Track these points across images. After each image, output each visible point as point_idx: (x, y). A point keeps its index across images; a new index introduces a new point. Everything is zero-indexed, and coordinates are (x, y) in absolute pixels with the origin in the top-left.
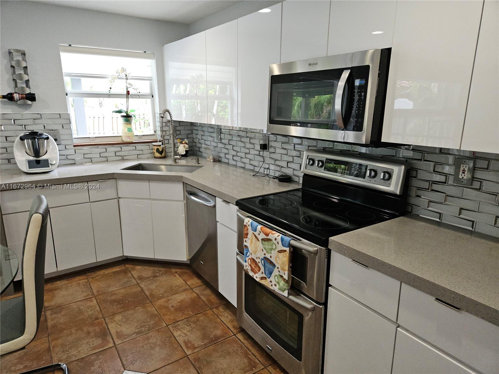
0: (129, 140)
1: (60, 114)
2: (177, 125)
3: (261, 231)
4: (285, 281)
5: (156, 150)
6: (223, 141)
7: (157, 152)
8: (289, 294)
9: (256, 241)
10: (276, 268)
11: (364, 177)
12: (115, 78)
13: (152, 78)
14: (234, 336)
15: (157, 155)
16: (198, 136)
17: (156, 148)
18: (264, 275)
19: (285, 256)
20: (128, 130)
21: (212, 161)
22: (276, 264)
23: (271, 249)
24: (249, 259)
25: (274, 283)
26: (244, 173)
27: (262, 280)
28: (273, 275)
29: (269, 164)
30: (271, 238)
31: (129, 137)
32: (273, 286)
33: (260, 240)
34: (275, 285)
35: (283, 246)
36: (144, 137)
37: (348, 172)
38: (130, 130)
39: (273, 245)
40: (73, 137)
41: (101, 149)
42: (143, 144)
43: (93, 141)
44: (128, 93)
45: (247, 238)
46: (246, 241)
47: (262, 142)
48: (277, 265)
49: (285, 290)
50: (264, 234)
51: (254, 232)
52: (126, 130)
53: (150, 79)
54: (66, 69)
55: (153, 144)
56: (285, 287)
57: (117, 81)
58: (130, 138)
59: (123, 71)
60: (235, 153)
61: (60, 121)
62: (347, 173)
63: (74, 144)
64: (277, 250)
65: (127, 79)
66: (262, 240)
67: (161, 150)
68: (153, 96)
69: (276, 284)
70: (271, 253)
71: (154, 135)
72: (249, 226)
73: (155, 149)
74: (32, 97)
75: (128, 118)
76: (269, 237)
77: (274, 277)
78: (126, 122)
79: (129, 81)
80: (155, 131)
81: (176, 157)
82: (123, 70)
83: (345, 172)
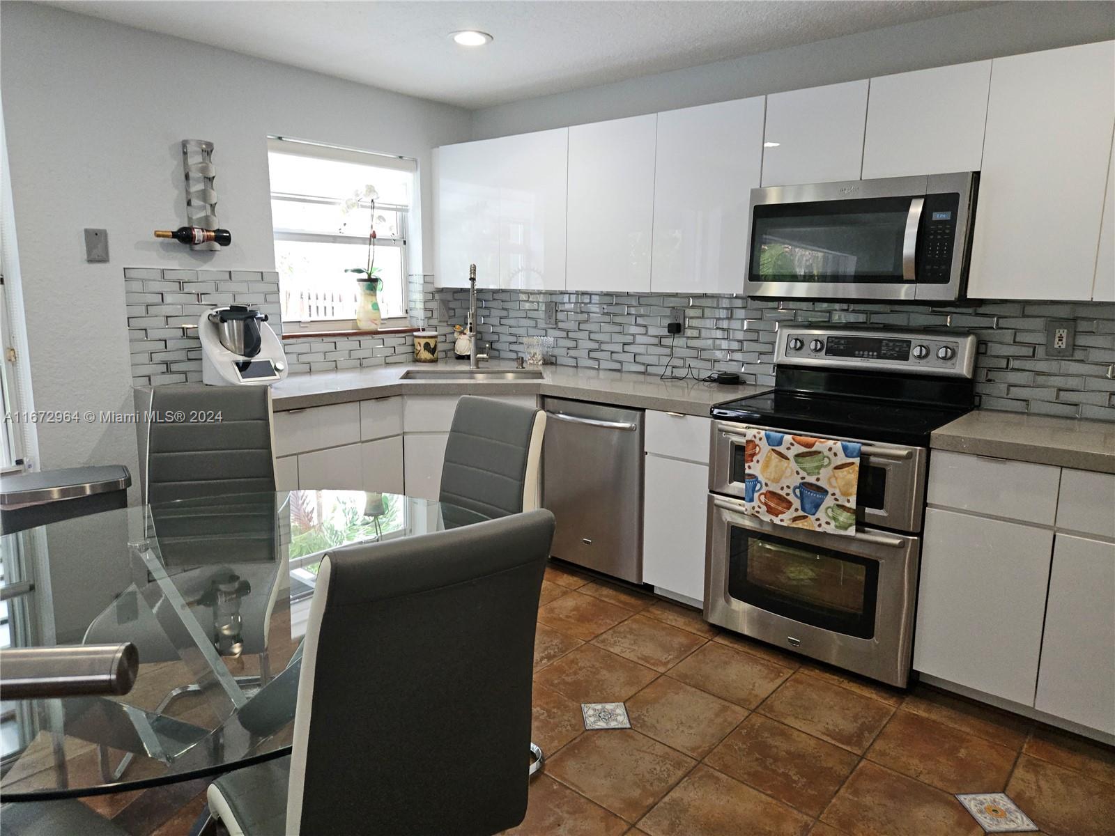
0: (372, 327)
1: (262, 273)
2: (449, 297)
3: (794, 442)
4: (852, 511)
5: (424, 347)
6: (561, 325)
7: (425, 349)
8: (857, 531)
9: (780, 461)
10: (829, 494)
11: (907, 359)
12: (353, 205)
13: (407, 206)
14: (711, 642)
15: (425, 355)
16: (489, 320)
17: (423, 341)
18: (801, 513)
19: (851, 471)
20: (373, 306)
21: (541, 362)
22: (828, 490)
23: (819, 468)
24: (761, 494)
25: (823, 522)
26: (621, 380)
27: (797, 522)
28: (823, 507)
29: (683, 359)
30: (819, 449)
31: (373, 321)
32: (824, 525)
33: (792, 459)
34: (828, 523)
35: (847, 456)
36: (392, 321)
37: (875, 354)
38: (376, 307)
39: (823, 459)
40: (282, 321)
41: (327, 345)
42: (397, 335)
43: (306, 329)
44: (374, 236)
45: (752, 461)
46: (749, 467)
47: (666, 322)
48: (831, 491)
49: (850, 525)
50: (803, 445)
51: (776, 448)
52: (370, 307)
53: (402, 209)
54: (277, 184)
55: (415, 334)
56: (850, 522)
57: (355, 211)
58: (376, 322)
59: (370, 192)
60: (594, 345)
61: (263, 287)
62: (873, 355)
63: (284, 334)
64: (833, 465)
65: (373, 208)
66: (798, 456)
67: (432, 346)
68: (405, 242)
69: (828, 520)
70: (819, 473)
71: (405, 318)
72: (760, 439)
73: (422, 345)
74: (223, 238)
75: (372, 283)
76: (814, 449)
77: (824, 511)
78: (368, 292)
79: (377, 213)
80: (406, 311)
81: (479, 356)
82: (371, 189)
83: (868, 355)
